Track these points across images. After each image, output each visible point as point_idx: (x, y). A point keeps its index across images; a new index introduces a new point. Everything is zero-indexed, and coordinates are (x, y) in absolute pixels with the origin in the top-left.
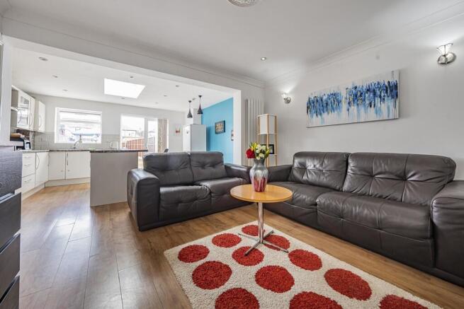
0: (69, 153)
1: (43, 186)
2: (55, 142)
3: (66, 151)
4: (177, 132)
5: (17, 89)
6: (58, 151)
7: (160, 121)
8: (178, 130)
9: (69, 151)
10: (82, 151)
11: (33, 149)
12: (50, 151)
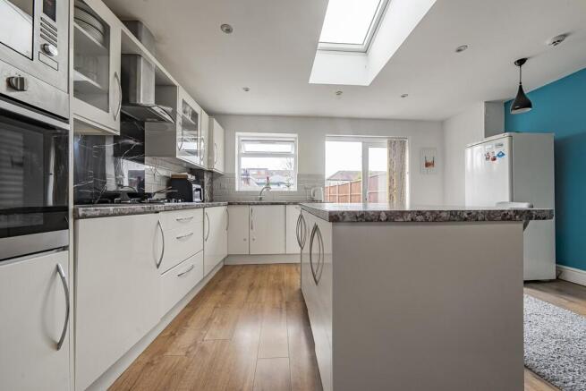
0: (254, 207)
1: (222, 264)
2: (237, 190)
3: (249, 204)
4: (427, 165)
5: (176, 83)
6: (239, 204)
7: (392, 145)
8: (430, 161)
9: (254, 204)
10: (272, 204)
11: (211, 201)
12: (230, 204)
